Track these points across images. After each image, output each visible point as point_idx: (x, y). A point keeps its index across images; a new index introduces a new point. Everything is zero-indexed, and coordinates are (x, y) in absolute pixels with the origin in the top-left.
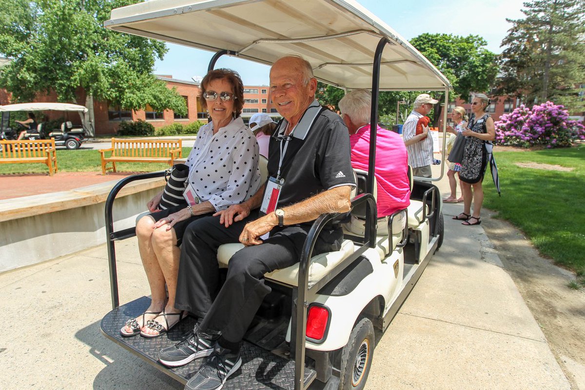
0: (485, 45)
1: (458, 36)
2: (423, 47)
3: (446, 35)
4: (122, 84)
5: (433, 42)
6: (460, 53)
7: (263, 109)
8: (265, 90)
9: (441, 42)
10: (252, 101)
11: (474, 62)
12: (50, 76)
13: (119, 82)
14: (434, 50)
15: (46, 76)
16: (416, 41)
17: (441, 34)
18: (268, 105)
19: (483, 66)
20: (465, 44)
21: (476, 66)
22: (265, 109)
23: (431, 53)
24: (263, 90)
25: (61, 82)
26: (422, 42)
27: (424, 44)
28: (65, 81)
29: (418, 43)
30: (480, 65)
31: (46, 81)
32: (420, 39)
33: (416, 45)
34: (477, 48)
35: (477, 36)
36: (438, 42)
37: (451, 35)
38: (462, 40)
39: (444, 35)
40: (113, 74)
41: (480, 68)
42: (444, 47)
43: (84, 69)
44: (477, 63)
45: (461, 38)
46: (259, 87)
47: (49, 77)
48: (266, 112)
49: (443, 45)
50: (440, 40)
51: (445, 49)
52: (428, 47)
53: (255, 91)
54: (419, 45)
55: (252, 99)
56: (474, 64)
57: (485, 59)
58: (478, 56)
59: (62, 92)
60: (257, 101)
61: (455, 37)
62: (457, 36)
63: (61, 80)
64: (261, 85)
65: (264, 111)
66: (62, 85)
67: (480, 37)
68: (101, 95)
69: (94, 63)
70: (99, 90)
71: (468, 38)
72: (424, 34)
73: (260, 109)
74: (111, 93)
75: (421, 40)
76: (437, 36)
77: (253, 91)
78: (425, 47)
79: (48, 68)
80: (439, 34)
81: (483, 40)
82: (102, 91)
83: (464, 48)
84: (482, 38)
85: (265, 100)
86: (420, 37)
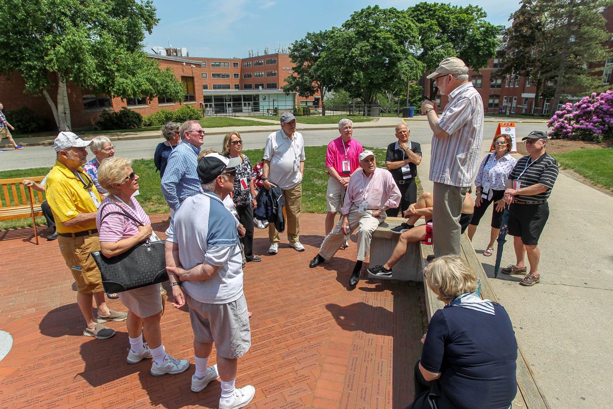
0: (485, 16)
1: (457, 6)
2: (421, 17)
3: (445, 4)
4: (110, 65)
5: (431, 12)
6: (460, 25)
7: (235, 85)
8: (237, 64)
9: (440, 12)
10: (223, 76)
11: (475, 36)
12: (13, 55)
13: (106, 63)
14: (434, 22)
15: (6, 54)
16: (413, 11)
17: (440, 4)
18: (241, 80)
19: (484, 40)
20: (466, 16)
21: (478, 41)
22: (238, 85)
23: (431, 25)
24: (234, 64)
25: (29, 63)
26: (419, 13)
27: (422, 14)
28: (36, 63)
29: (415, 13)
30: (481, 39)
31: (7, 62)
32: (417, 8)
33: (413, 15)
34: (476, 20)
35: (477, 7)
36: (437, 13)
37: (449, 4)
38: (462, 11)
39: (442, 4)
40: (97, 52)
41: (481, 43)
42: (443, 18)
43: (63, 46)
44: (478, 37)
45: (461, 8)
46: (230, 60)
47: (12, 57)
48: (239, 88)
49: (442, 16)
50: (439, 10)
51: (444, 20)
52: (427, 18)
53: (226, 64)
54: (417, 16)
55: (223, 73)
56: (475, 38)
57: (485, 32)
58: (478, 29)
59: (31, 77)
60: (228, 76)
61: (453, 7)
62: (455, 6)
63: (29, 60)
64: (232, 58)
65: (237, 87)
66: (31, 68)
67: (479, 7)
68: (84, 81)
69: (77, 38)
70: (82, 75)
71: (467, 9)
72: (421, 3)
73: (232, 85)
74: (97, 78)
75: (419, 10)
76: (435, 5)
77: (223, 64)
78: (423, 18)
79: (10, 44)
80: (438, 4)
81: (483, 11)
82: (85, 74)
83: (464, 20)
84: (481, 9)
85: (238, 75)
86: (417, 6)
